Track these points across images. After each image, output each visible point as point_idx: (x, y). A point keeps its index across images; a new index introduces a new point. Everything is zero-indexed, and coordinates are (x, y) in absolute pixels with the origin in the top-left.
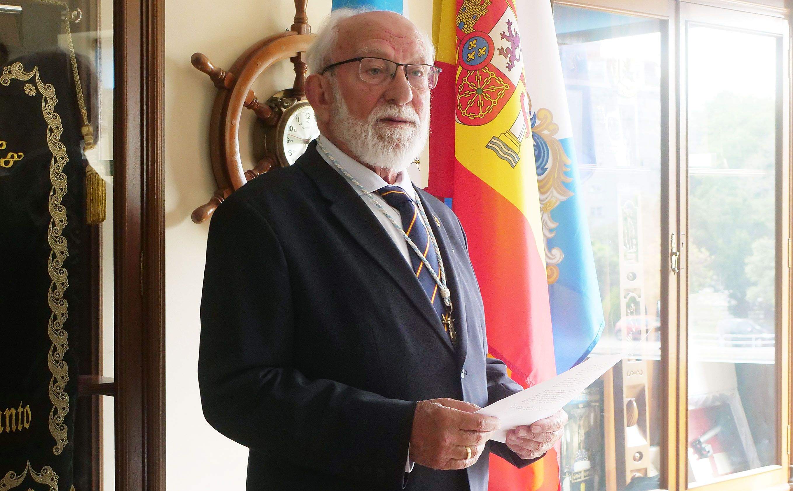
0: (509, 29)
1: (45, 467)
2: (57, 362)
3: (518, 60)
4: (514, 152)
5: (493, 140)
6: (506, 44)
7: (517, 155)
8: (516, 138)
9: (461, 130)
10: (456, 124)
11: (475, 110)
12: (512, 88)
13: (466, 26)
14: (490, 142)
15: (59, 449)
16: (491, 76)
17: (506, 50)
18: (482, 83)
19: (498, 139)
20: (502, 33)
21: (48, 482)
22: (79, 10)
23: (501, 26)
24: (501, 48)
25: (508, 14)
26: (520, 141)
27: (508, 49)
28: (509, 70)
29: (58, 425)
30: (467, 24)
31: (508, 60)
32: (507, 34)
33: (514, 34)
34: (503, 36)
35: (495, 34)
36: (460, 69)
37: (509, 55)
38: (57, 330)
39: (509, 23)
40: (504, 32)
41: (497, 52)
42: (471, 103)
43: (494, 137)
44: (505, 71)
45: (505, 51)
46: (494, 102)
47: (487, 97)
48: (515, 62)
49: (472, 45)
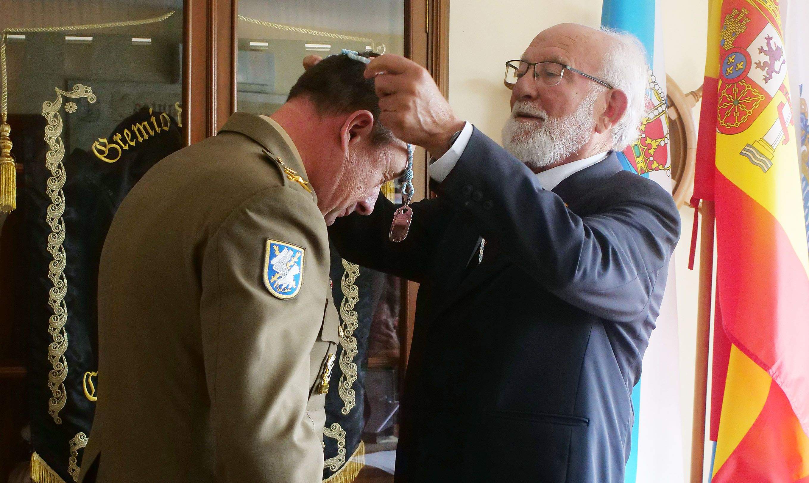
0: (768, 44)
1: (334, 424)
2: (347, 337)
3: (778, 73)
4: (767, 158)
5: (746, 147)
6: (765, 58)
7: (770, 161)
8: (769, 145)
9: (720, 138)
10: (717, 133)
11: (731, 120)
12: (768, 99)
13: (726, 43)
14: (744, 149)
15: (346, 410)
16: (747, 89)
17: (764, 63)
18: (738, 95)
19: (751, 146)
20: (760, 48)
21: (337, 437)
23: (759, 41)
24: (758, 62)
25: (769, 30)
26: (774, 147)
27: (765, 63)
28: (766, 82)
30: (727, 41)
31: (765, 73)
32: (766, 48)
33: (774, 48)
34: (761, 50)
35: (753, 50)
36: (720, 82)
37: (767, 68)
39: (769, 39)
40: (762, 47)
41: (753, 66)
42: (728, 113)
43: (748, 145)
44: (761, 83)
45: (762, 65)
46: (749, 113)
47: (743, 108)
48: (774, 74)
49: (731, 60)
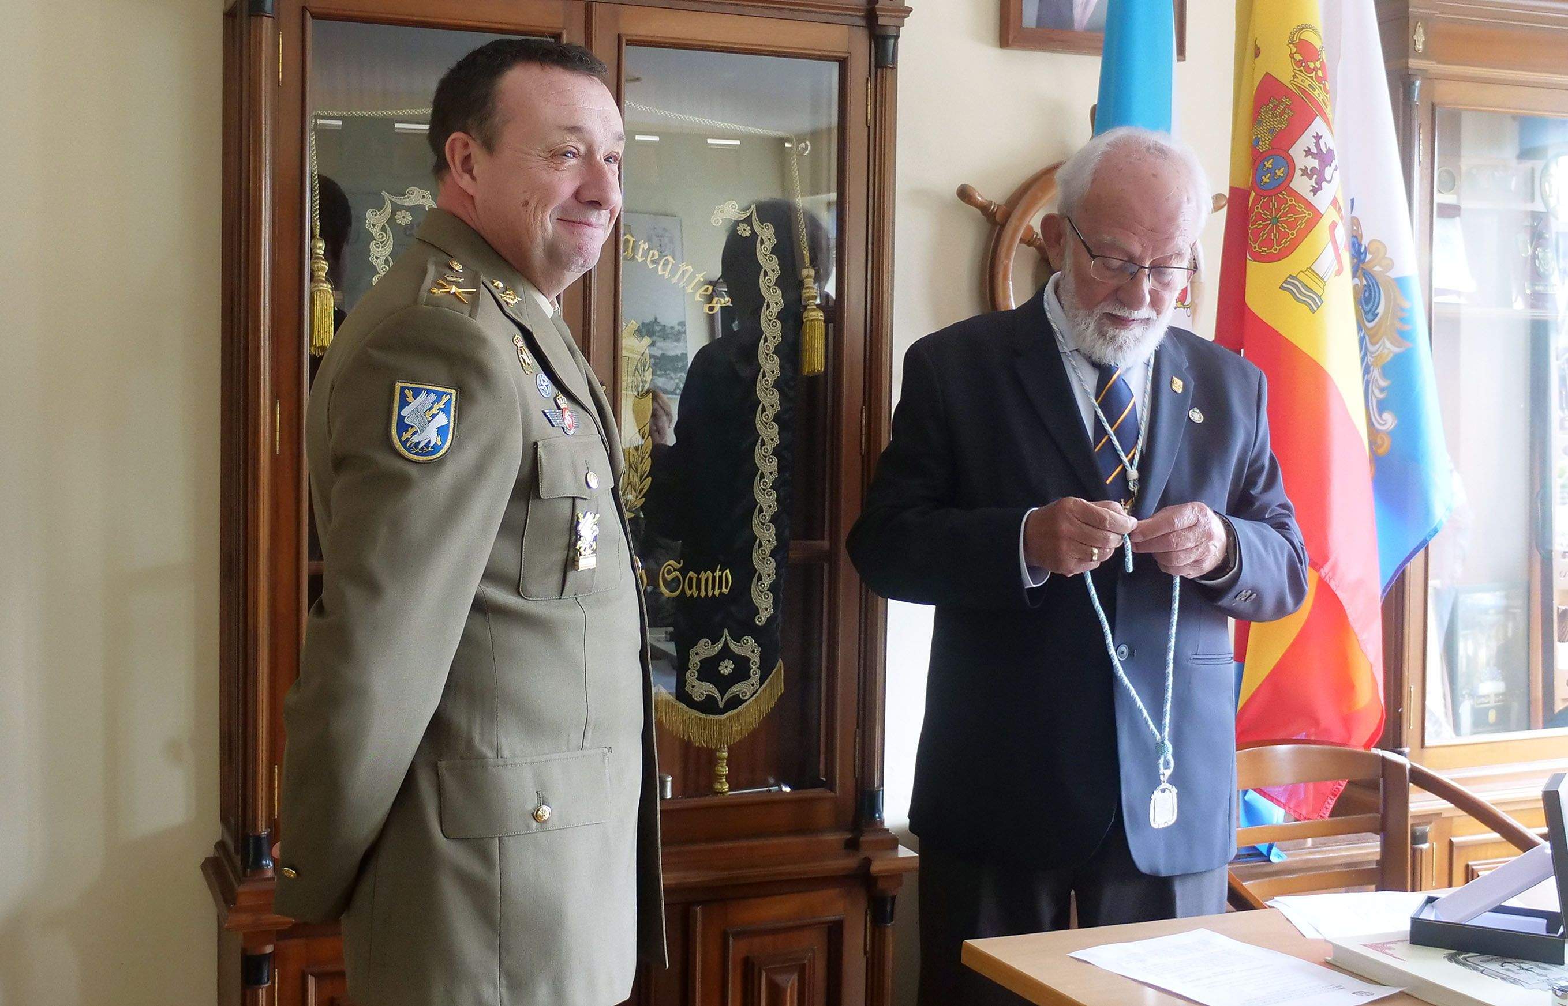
0: (1317, 145)
1: (746, 637)
2: (763, 524)
3: (1329, 182)
4: (1315, 294)
5: (1289, 280)
6: (1313, 163)
7: (1319, 297)
8: (1319, 276)
9: (1252, 266)
10: (1248, 261)
11: (1267, 242)
12: (1318, 216)
13: (1260, 143)
14: (1286, 282)
15: (761, 619)
16: (1289, 203)
17: (1311, 170)
18: (1278, 211)
19: (1295, 278)
20: (1307, 149)
21: (749, 654)
22: (807, 142)
23: (1306, 140)
24: (1304, 168)
25: (1318, 126)
26: (1325, 280)
27: (1313, 169)
28: (1315, 194)
29: (762, 592)
30: (1262, 141)
31: (1313, 182)
32: (1314, 150)
33: (1324, 150)
34: (1308, 152)
35: (1297, 151)
36: (1253, 194)
37: (1315, 176)
38: (764, 490)
39: (1318, 137)
40: (1309, 148)
41: (1298, 173)
42: (1263, 236)
43: (1291, 277)
44: (1309, 196)
45: (1309, 171)
46: (1293, 234)
47: (1283, 227)
48: (1324, 184)
49: (1268, 165)
